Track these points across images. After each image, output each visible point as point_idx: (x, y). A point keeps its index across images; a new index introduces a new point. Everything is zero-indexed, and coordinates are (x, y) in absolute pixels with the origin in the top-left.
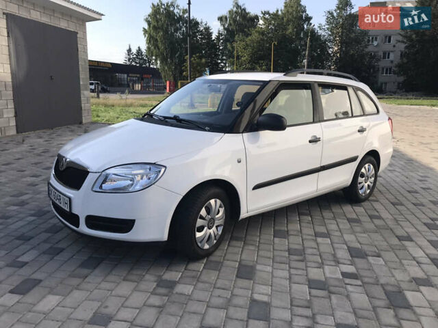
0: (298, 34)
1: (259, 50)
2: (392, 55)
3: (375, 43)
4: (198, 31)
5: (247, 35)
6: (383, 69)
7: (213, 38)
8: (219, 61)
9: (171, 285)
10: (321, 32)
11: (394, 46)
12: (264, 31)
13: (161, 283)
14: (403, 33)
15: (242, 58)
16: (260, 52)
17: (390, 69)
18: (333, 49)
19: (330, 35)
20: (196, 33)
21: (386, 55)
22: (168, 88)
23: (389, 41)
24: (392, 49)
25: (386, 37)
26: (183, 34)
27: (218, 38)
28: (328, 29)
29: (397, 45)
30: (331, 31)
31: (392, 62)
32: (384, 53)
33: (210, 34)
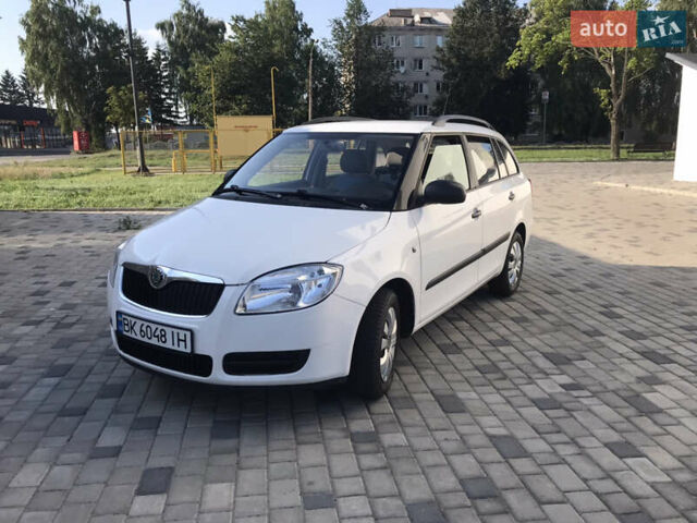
0: (291, 54)
1: (234, 78)
2: (425, 87)
3: (402, 70)
4: (123, 45)
5: (212, 54)
6: (415, 107)
7: (150, 59)
8: (163, 96)
9: (372, 437)
10: (326, 51)
11: (427, 74)
12: (239, 48)
13: (356, 438)
14: (439, 56)
15: (206, 92)
16: (235, 82)
17: (426, 107)
18: (345, 77)
19: (339, 56)
20: (118, 48)
21: (418, 87)
22: (76, 143)
23: (421, 67)
24: (424, 78)
25: (415, 60)
26: (96, 50)
27: (157, 58)
28: (336, 46)
29: (431, 73)
30: (341, 50)
31: (427, 97)
32: (416, 84)
33: (144, 51)
